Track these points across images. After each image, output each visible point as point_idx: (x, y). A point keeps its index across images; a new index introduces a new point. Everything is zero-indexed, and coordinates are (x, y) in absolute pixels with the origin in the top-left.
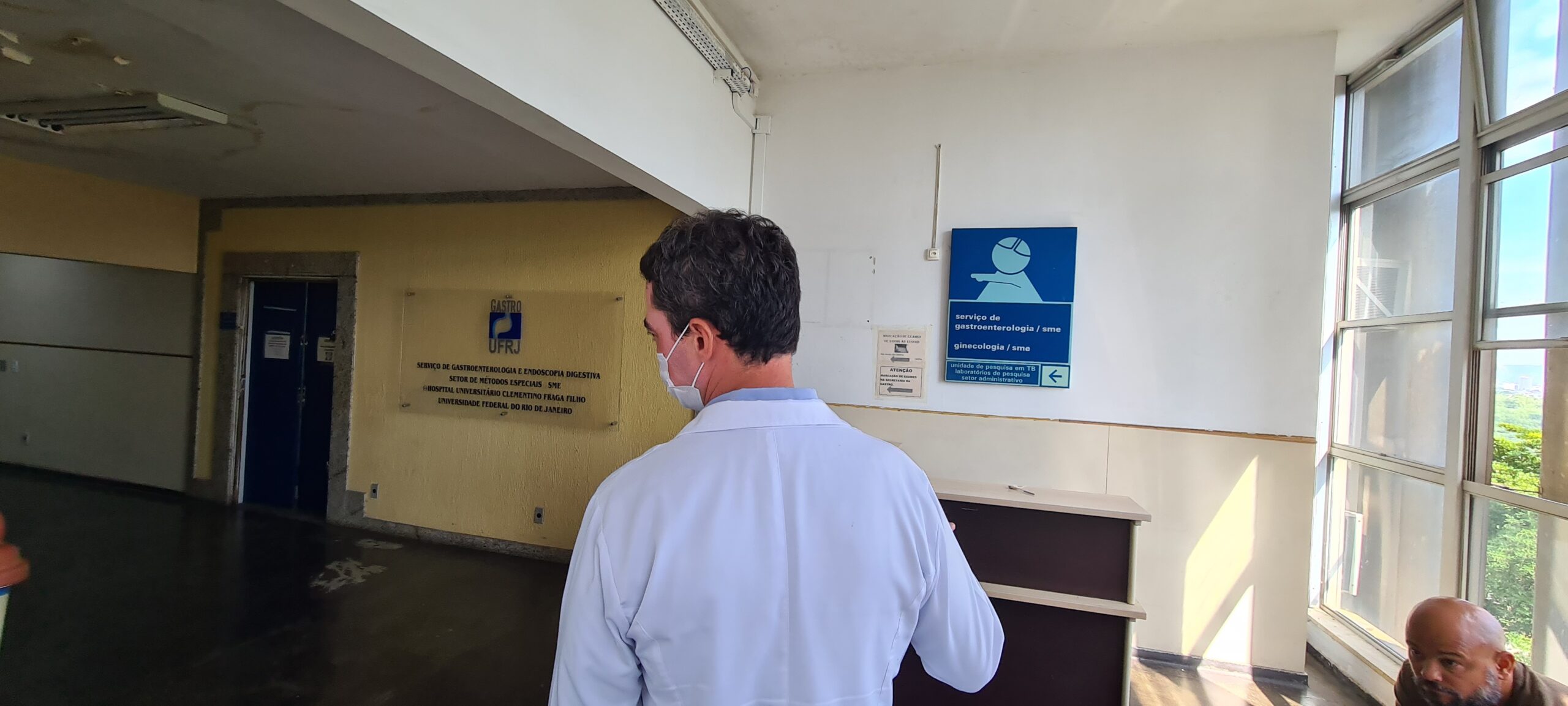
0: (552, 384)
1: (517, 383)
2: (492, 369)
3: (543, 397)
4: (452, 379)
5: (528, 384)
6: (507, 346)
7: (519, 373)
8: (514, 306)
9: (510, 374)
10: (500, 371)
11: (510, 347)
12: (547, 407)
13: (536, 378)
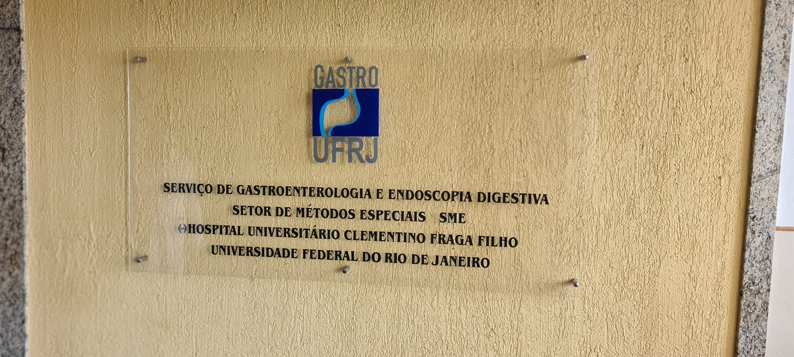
0: (447, 217)
1: (374, 215)
2: (321, 192)
3: (428, 239)
4: (237, 210)
5: (398, 216)
6: (350, 151)
7: (378, 197)
8: (362, 77)
9: (359, 199)
10: (339, 193)
11: (357, 151)
12: (437, 257)
13: (414, 206)
